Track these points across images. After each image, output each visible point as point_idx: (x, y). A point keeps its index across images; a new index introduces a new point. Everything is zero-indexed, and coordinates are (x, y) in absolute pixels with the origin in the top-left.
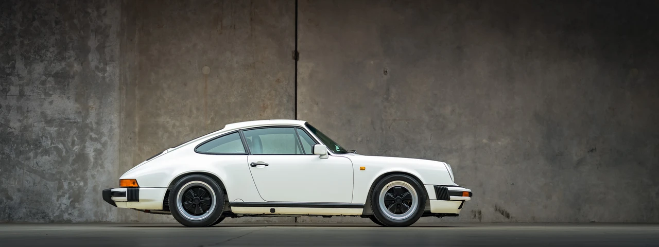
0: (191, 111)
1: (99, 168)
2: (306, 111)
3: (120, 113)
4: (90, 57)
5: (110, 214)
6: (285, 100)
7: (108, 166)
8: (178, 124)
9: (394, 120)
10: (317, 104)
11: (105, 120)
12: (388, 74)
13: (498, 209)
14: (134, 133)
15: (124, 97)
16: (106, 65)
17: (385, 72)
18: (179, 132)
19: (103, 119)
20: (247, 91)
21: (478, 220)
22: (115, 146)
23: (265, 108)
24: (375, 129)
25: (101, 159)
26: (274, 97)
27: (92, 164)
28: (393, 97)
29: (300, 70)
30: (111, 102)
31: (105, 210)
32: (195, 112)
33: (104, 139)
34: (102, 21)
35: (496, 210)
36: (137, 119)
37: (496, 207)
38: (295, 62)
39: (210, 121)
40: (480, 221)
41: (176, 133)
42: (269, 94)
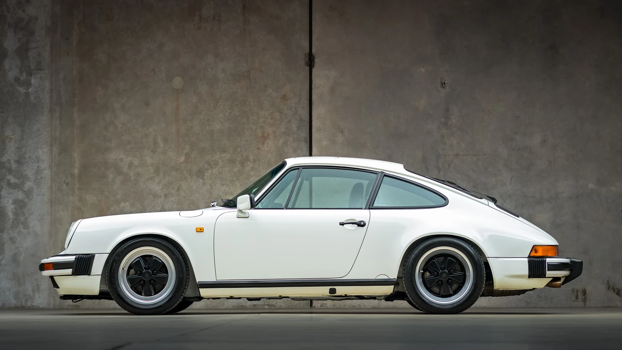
0: (155, 143)
1: (21, 227)
2: (325, 143)
3: (51, 146)
4: (7, 64)
5: (37, 296)
6: (294, 127)
7: (34, 224)
8: (136, 162)
9: (457, 155)
10: (342, 132)
11: (30, 157)
12: (447, 88)
13: (611, 286)
14: (72, 175)
15: (58, 122)
16: (31, 75)
17: (443, 84)
18: (139, 174)
19: (27, 156)
20: (237, 114)
21: (582, 304)
22: (44, 195)
23: (264, 138)
25: (24, 215)
26: (278, 122)
27: (10, 222)
28: (454, 121)
29: (316, 82)
30: (39, 130)
31: (30, 289)
32: (161, 144)
33: (28, 185)
34: (24, 11)
35: (609, 288)
36: (75, 155)
37: (608, 284)
38: (309, 71)
39: (184, 157)
40: (585, 304)
41: (134, 176)
42: (270, 117)
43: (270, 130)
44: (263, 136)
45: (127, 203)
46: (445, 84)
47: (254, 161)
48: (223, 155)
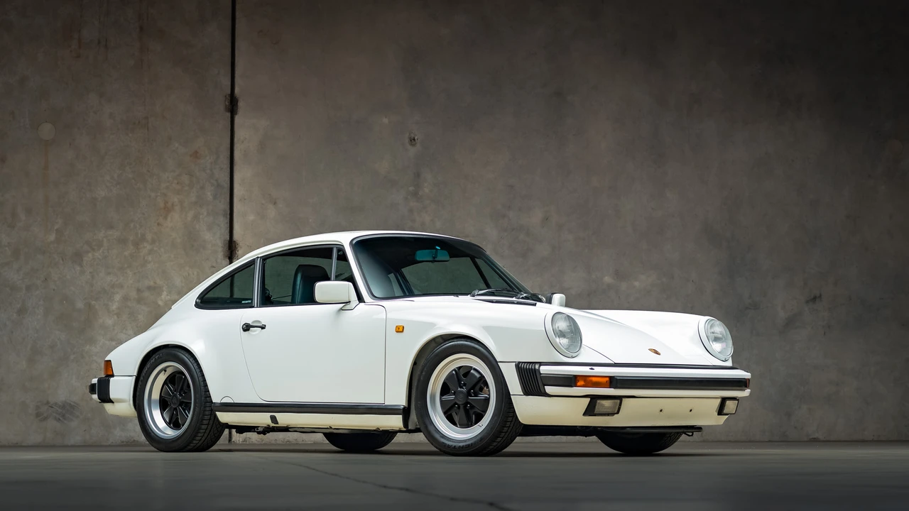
0: (14, 215)
2: (251, 217)
6: (209, 195)
10: (275, 203)
12: (418, 145)
17: (412, 140)
20: (130, 176)
23: (168, 210)
26: (186, 188)
28: (427, 190)
29: (239, 134)
32: (23, 217)
38: (230, 118)
39: (54, 234)
42: (176, 181)
43: (175, 199)
44: (165, 207)
46: (414, 140)
47: (153, 242)
48: (110, 232)
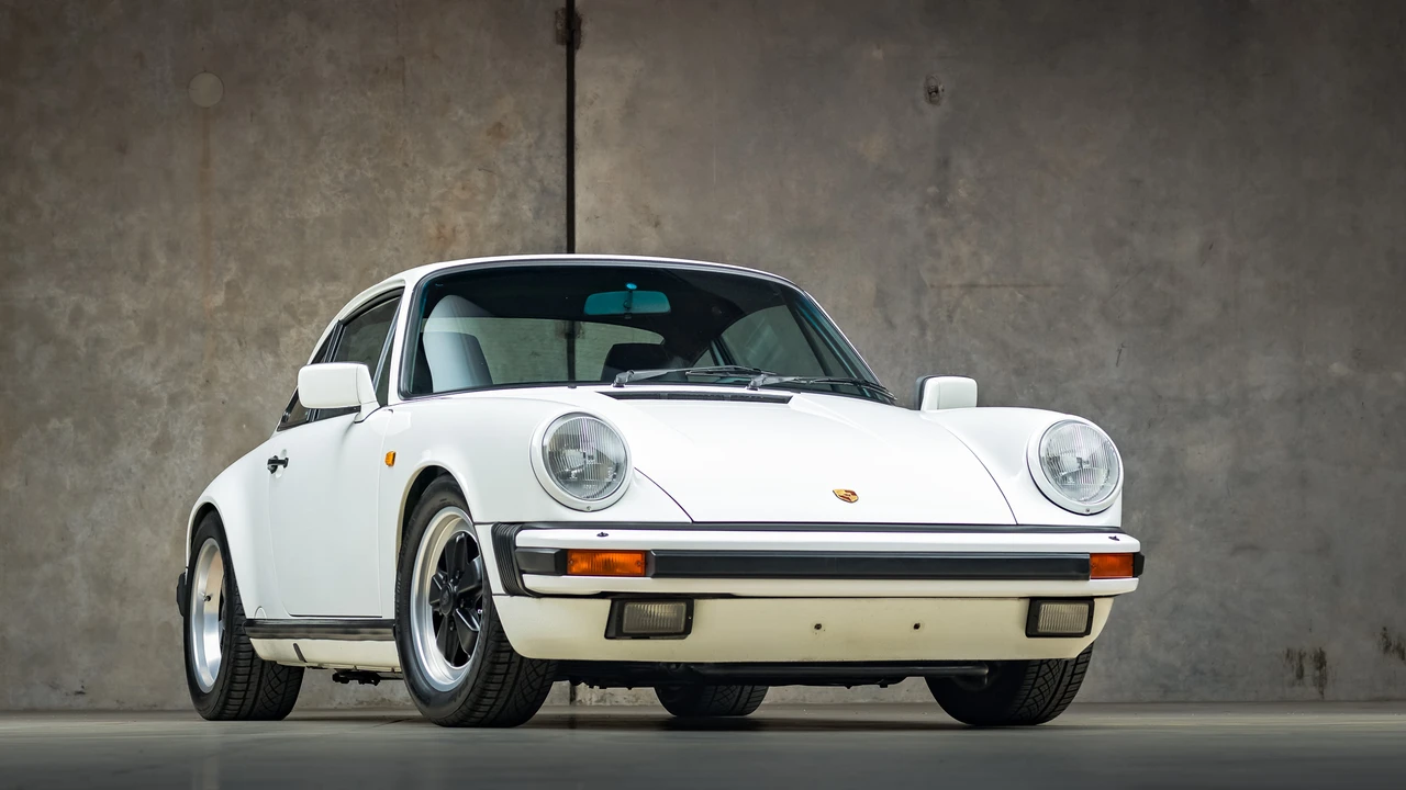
0: (145, 256)
6: (526, 209)
8: (91, 307)
9: (971, 287)
10: (657, 224)
12: (944, 102)
13: (1393, 642)
17: (933, 93)
18: (98, 342)
20: (370, 175)
21: (1313, 691)
23: (444, 241)
24: (890, 324)
26: (480, 198)
28: (963, 193)
29: (585, 87)
32: (161, 258)
35: (1387, 648)
37: (1385, 636)
38: (565, 57)
39: (223, 293)
40: (1322, 693)
41: (86, 345)
42: (459, 184)
43: (459, 219)
44: (440, 236)
45: (68, 421)
46: (937, 91)
48: (331, 287)
